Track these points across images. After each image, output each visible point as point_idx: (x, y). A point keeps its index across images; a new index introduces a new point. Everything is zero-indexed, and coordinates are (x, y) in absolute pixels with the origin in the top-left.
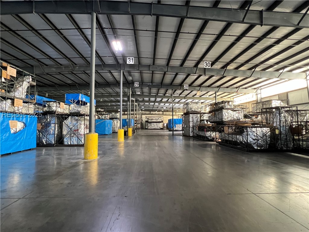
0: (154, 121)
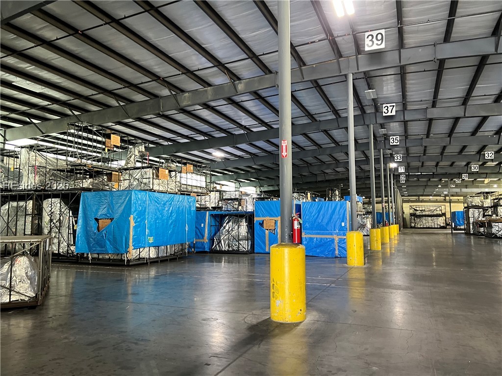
0: (427, 213)
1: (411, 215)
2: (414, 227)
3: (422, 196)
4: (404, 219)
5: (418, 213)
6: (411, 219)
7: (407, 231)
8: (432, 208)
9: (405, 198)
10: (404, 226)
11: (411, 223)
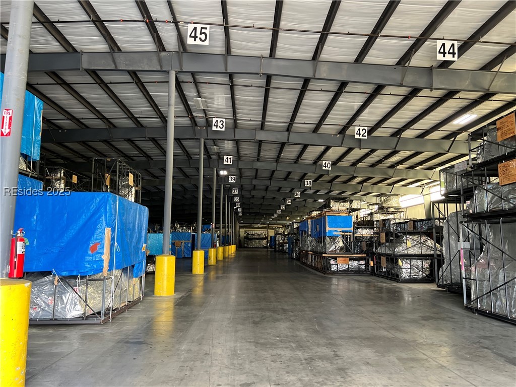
1: (245, 238)
2: (247, 247)
3: (253, 224)
4: (240, 241)
5: (250, 236)
6: (244, 241)
7: (241, 249)
8: (259, 233)
9: (242, 225)
10: (240, 246)
11: (244, 243)
